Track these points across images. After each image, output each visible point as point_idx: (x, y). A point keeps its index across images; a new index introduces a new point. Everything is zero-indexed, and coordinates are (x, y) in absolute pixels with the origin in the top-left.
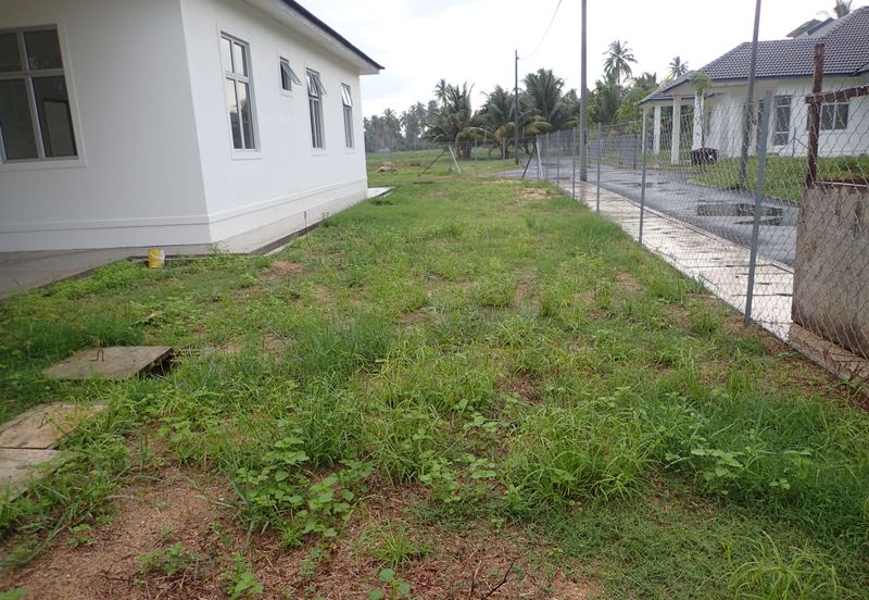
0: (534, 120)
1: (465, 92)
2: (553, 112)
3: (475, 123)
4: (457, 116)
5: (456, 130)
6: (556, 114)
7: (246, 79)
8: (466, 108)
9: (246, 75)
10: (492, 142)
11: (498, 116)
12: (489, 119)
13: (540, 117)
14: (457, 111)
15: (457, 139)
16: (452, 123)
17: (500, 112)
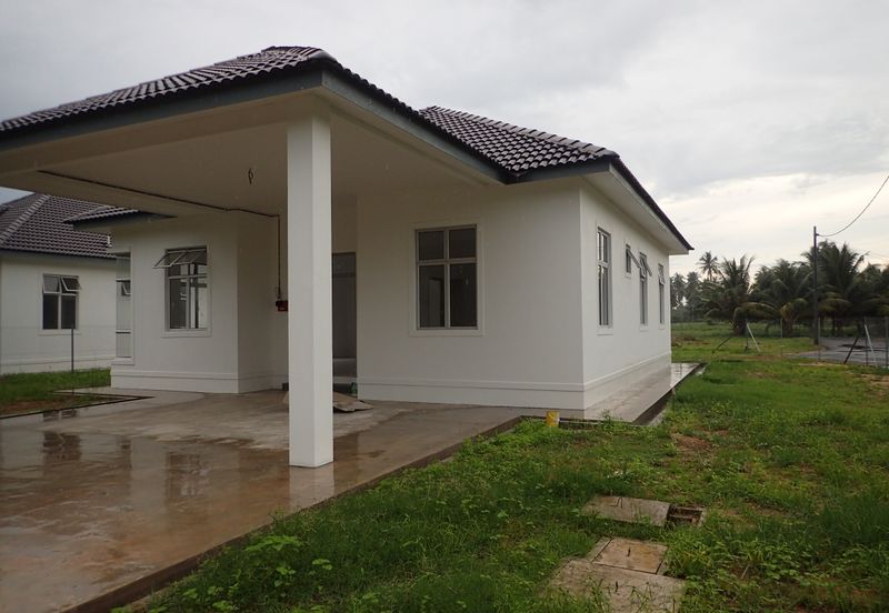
0: (826, 297)
1: (742, 266)
2: (849, 288)
3: (753, 298)
4: (735, 290)
5: (733, 305)
6: (853, 291)
7: (606, 265)
8: (744, 282)
9: (606, 260)
10: (774, 318)
11: (784, 292)
12: (772, 294)
13: (833, 294)
14: (734, 285)
15: (735, 315)
16: (729, 298)
17: (787, 288)
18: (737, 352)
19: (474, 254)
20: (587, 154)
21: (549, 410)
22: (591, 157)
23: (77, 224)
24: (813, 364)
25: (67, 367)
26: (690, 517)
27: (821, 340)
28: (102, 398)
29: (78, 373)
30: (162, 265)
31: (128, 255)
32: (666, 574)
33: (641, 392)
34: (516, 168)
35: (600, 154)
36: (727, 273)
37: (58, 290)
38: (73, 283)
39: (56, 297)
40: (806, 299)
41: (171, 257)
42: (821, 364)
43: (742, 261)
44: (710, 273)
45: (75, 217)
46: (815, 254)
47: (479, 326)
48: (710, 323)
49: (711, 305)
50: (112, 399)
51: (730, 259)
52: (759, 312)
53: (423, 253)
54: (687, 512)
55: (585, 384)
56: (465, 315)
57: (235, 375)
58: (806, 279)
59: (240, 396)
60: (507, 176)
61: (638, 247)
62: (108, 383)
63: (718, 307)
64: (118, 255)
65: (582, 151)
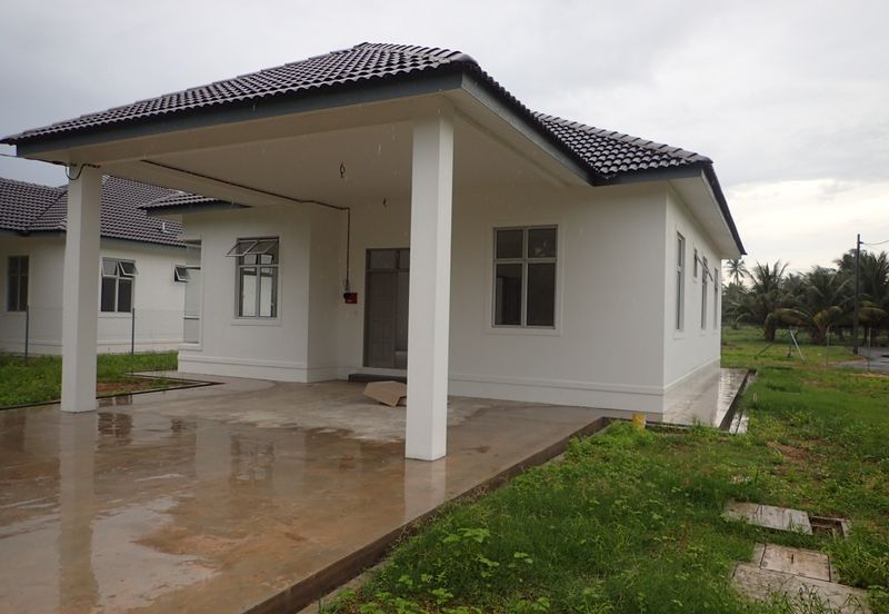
0: (862, 306)
1: (775, 271)
2: (885, 298)
3: (786, 304)
5: (765, 311)
9: (680, 265)
10: (805, 325)
11: (818, 299)
12: (805, 301)
13: (869, 303)
14: (766, 291)
15: (767, 320)
16: (761, 303)
17: (822, 295)
18: (780, 359)
19: (554, 256)
20: (678, 159)
21: (635, 413)
22: (683, 162)
23: (151, 210)
24: (863, 375)
25: (127, 349)
26: (829, 527)
27: (861, 350)
28: (175, 383)
29: (139, 356)
30: (234, 254)
31: (199, 242)
32: (840, 583)
33: (700, 396)
34: (604, 170)
35: (693, 160)
36: (759, 277)
37: (116, 274)
38: (129, 267)
39: (114, 280)
40: (842, 307)
41: (242, 246)
42: (871, 375)
43: (775, 266)
44: (737, 276)
45: (149, 204)
46: (846, 262)
47: (556, 325)
48: (735, 328)
49: (742, 309)
50: (186, 384)
51: (763, 264)
52: (793, 319)
53: (501, 251)
54: (825, 522)
55: (665, 387)
56: (543, 314)
57: (305, 365)
58: (842, 286)
59: (309, 385)
60: (596, 178)
61: (703, 252)
62: (175, 368)
63: (749, 311)
64: (188, 242)
65: (673, 156)
